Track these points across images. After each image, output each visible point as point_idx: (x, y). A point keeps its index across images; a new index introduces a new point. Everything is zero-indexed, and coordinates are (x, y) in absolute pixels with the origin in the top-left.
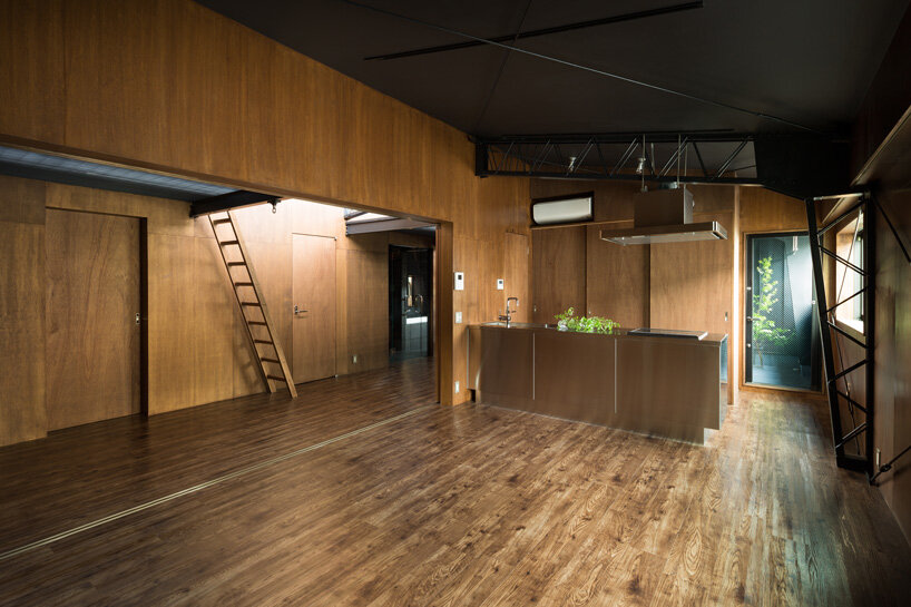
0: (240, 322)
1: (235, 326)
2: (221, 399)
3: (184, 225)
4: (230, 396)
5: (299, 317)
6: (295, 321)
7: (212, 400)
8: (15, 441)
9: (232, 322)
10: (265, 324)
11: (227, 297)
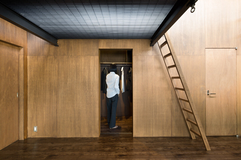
0: (174, 98)
1: (172, 100)
2: (165, 136)
3: (148, 50)
4: (170, 135)
5: (211, 97)
6: (208, 99)
7: (161, 135)
8: (90, 136)
9: (170, 98)
10: (188, 101)
11: (168, 84)
